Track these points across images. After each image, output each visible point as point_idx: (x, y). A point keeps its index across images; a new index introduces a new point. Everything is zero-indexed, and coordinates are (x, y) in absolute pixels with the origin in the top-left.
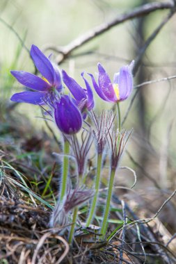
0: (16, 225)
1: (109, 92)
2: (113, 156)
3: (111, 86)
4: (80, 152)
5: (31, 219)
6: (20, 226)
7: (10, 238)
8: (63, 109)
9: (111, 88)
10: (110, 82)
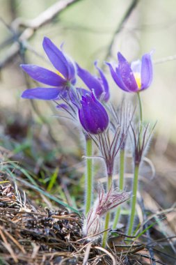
0: (52, 238)
1: (130, 82)
2: (136, 150)
3: (133, 75)
4: (109, 152)
5: (63, 228)
6: (55, 238)
7: (52, 255)
8: (89, 108)
9: (132, 78)
10: (131, 71)
